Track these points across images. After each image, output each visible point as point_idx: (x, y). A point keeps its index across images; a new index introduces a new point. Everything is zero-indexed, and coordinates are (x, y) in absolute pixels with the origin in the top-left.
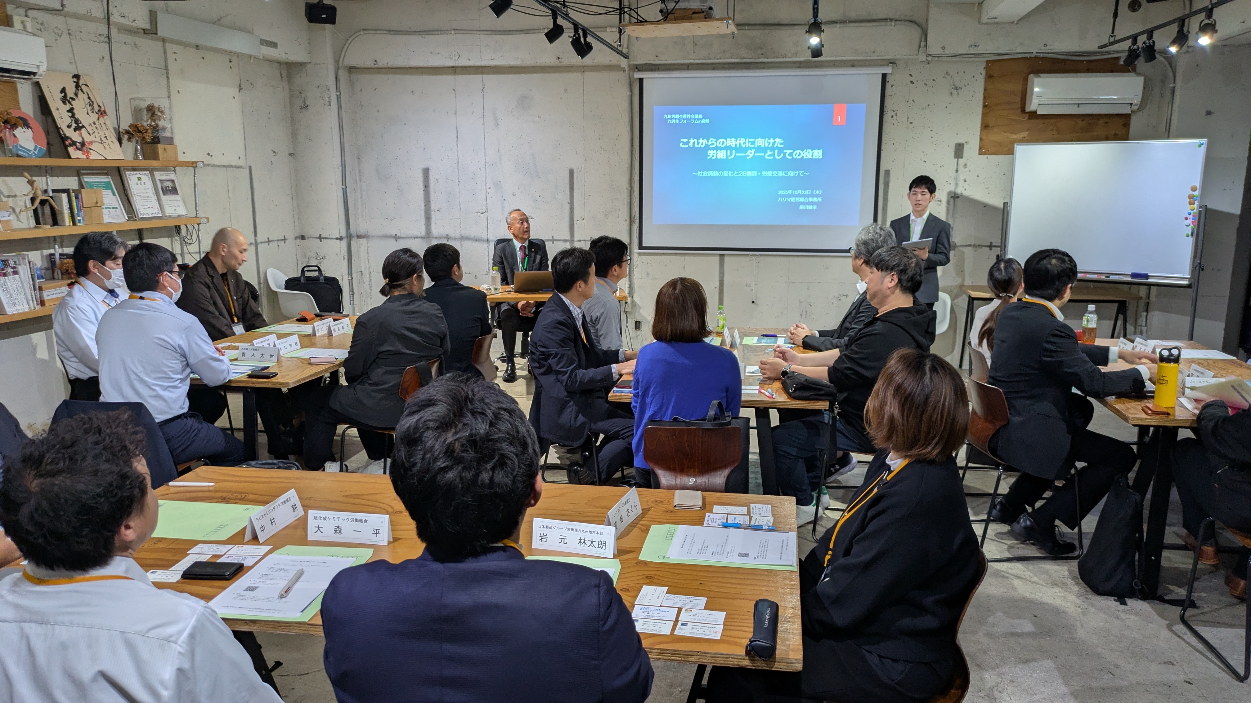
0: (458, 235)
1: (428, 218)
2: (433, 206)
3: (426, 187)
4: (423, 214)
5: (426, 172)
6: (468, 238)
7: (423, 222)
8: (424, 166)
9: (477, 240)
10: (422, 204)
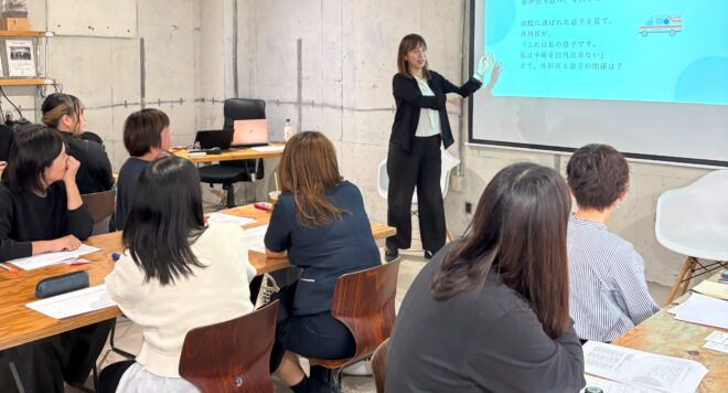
0: (320, 102)
1: (300, 86)
2: (304, 75)
3: (300, 56)
4: (296, 81)
5: (300, 42)
6: (327, 105)
7: (296, 88)
8: (297, 38)
9: (334, 107)
10: (296, 72)
